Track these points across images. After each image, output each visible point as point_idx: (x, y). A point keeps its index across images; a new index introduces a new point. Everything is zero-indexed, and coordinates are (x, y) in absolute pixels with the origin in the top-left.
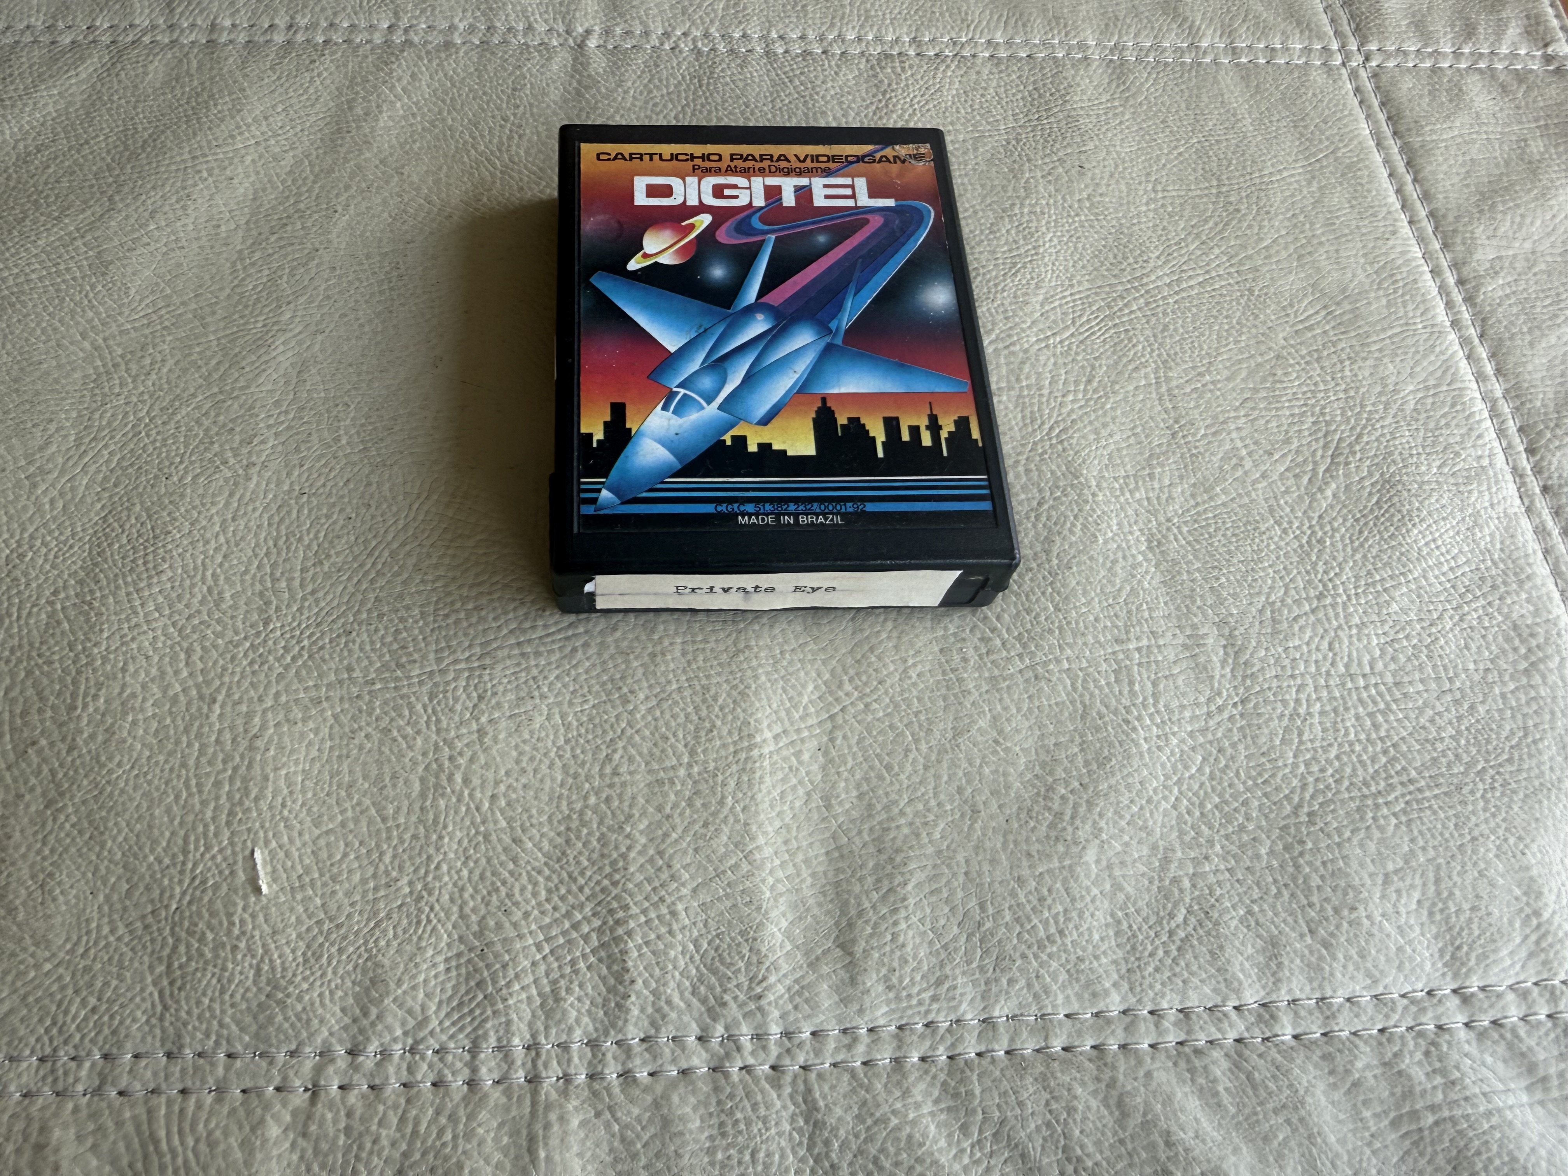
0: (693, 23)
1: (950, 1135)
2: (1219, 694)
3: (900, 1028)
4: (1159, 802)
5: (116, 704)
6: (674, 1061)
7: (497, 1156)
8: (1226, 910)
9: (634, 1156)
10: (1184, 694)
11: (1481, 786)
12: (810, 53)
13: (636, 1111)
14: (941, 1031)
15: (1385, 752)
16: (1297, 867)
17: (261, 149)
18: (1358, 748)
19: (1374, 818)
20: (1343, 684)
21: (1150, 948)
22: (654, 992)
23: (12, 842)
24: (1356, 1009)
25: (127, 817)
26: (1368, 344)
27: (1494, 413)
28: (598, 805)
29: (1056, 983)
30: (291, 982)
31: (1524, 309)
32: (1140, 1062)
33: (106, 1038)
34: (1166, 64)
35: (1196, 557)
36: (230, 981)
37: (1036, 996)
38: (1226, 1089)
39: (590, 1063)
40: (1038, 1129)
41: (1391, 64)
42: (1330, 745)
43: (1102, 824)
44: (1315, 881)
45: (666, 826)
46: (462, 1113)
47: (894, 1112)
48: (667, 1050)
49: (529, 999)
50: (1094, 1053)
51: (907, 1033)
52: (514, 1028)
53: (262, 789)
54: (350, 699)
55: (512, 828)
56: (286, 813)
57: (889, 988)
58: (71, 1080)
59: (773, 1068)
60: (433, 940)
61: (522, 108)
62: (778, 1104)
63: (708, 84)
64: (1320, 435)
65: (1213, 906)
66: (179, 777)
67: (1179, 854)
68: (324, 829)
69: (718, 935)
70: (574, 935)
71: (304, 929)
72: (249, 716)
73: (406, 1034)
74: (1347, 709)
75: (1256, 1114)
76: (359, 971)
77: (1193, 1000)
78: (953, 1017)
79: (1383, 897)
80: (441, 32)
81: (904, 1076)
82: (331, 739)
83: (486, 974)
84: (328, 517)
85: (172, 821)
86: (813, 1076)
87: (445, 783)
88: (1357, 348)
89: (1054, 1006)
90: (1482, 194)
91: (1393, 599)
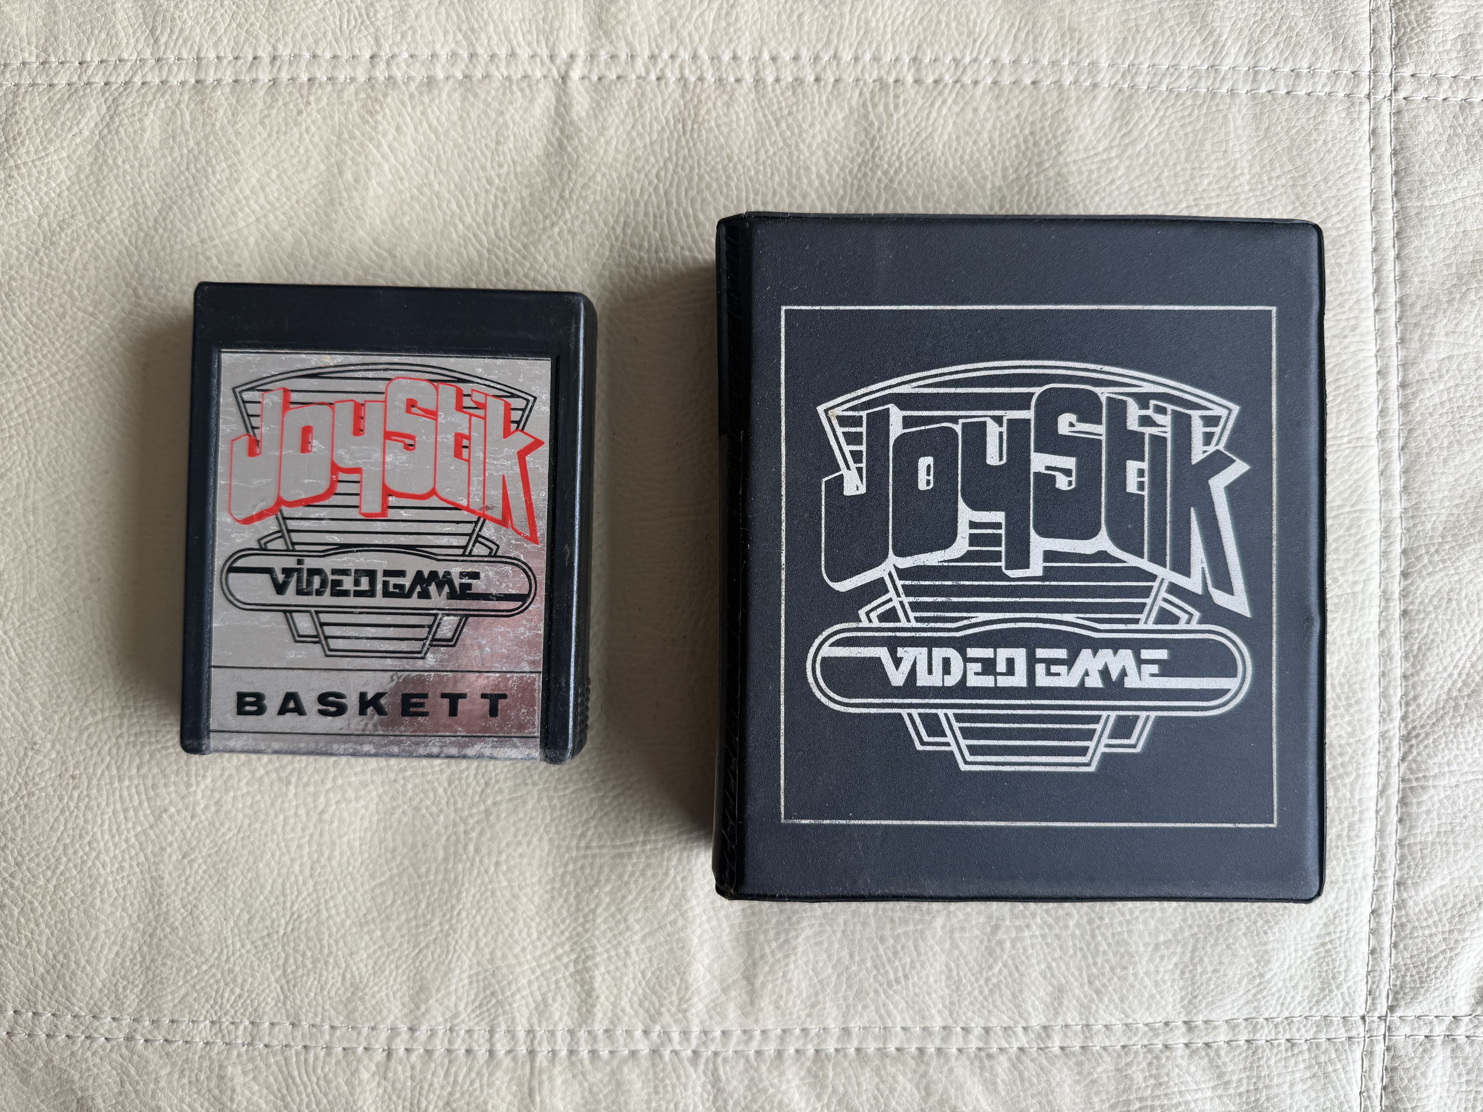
1: (808, 1100)
6: (626, 1045)
7: (509, 1098)
9: (598, 1102)
13: (599, 1076)
47: (772, 1085)
52: (518, 1021)
62: (694, 1076)
70: (558, 963)
73: (446, 1021)
86: (720, 1060)
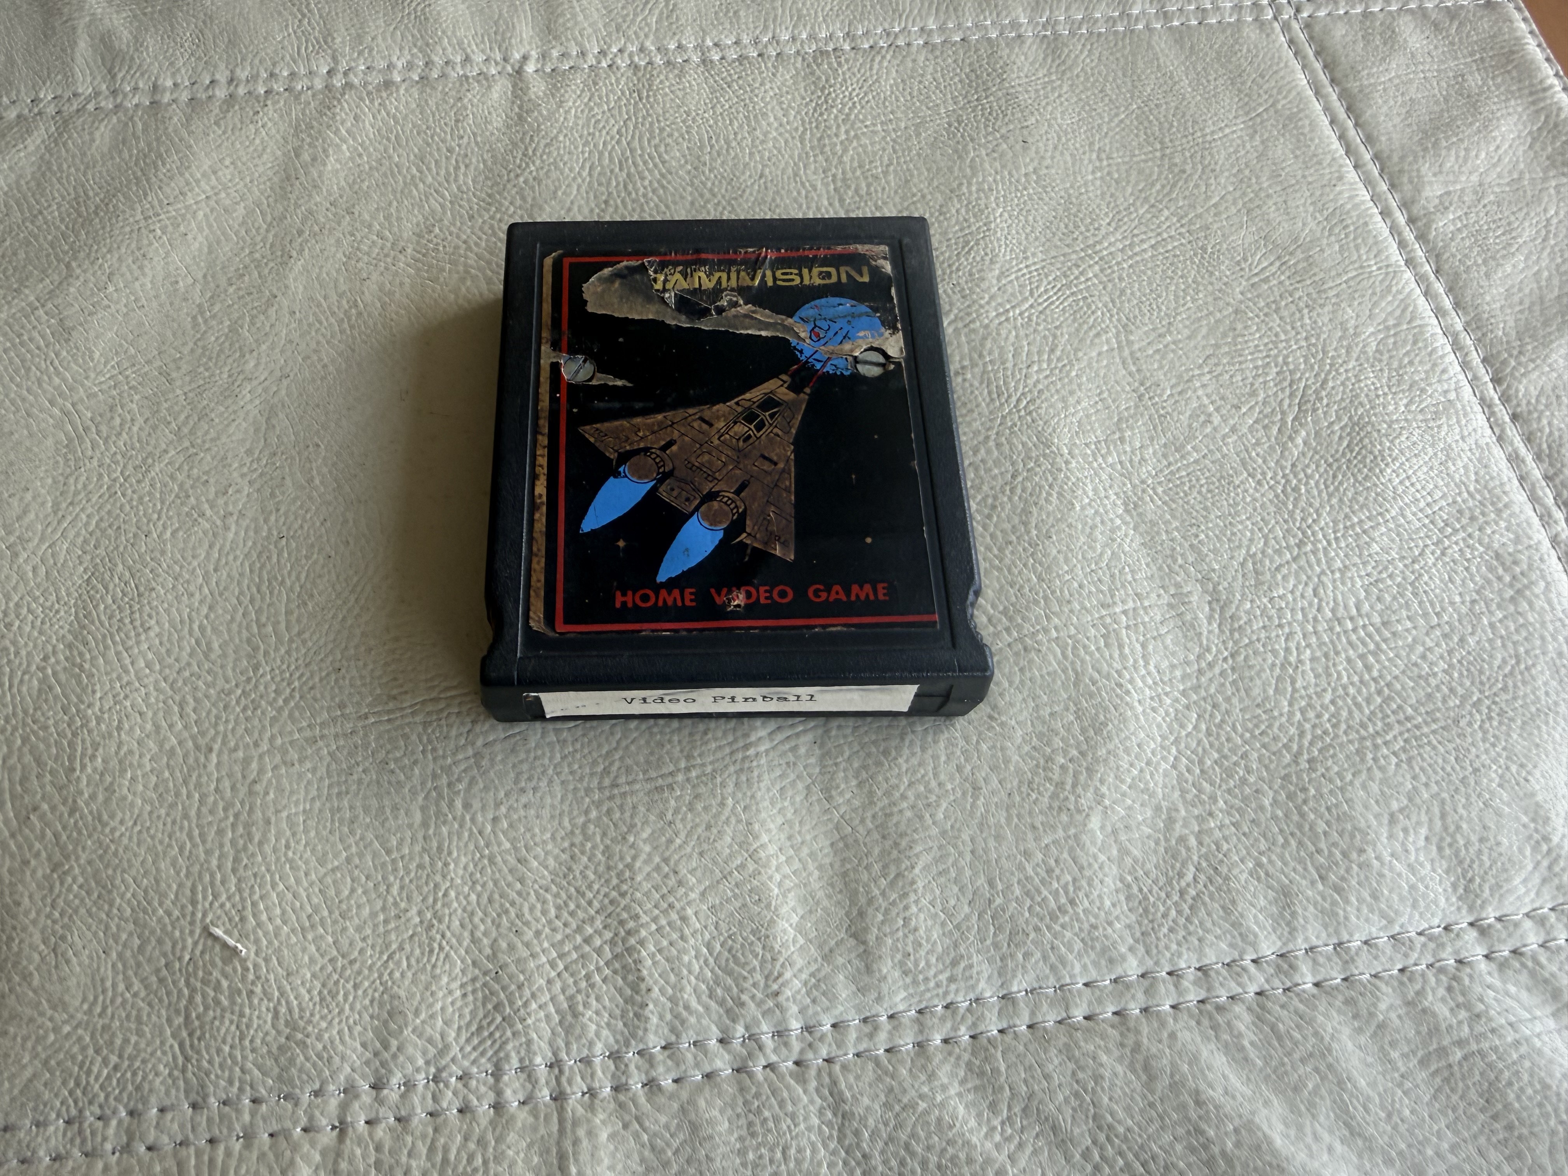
0: (628, 38)
2: (1208, 650)
3: (920, 1012)
4: (1158, 763)
5: (114, 763)
8: (1234, 865)
10: (1173, 654)
11: (1478, 717)
12: (747, 58)
14: (962, 1011)
15: (1379, 692)
16: (1302, 815)
17: (212, 203)
18: (1352, 690)
19: (1375, 759)
20: (1331, 629)
21: (1162, 909)
22: (670, 999)
23: (22, 909)
24: (1374, 951)
25: (133, 872)
26: (1325, 291)
27: (1457, 346)
28: (599, 818)
29: (1071, 952)
30: (309, 1022)
31: (1476, 241)
32: (1163, 1024)
33: (130, 1094)
34: (1100, 34)
35: (1174, 517)
36: (248, 1027)
37: (1053, 968)
38: (1252, 1043)
39: (613, 1076)
40: (1066, 1100)
41: (1322, 13)
42: (1324, 690)
43: (1104, 789)
44: (1321, 826)
45: (669, 833)
46: (490, 1137)
48: (689, 1056)
49: (548, 1017)
50: (1116, 1019)
51: (928, 1016)
53: (264, 835)
54: (345, 735)
55: (516, 849)
56: (290, 854)
57: (906, 973)
58: (99, 1139)
59: (797, 1063)
60: (447, 967)
61: (466, 140)
63: (648, 96)
64: (1286, 384)
65: (1222, 861)
66: (181, 828)
67: (1183, 813)
68: (330, 866)
69: (730, 937)
71: (317, 968)
72: (247, 761)
75: (1283, 1064)
76: (376, 1004)
77: (1210, 957)
78: (972, 996)
79: (1391, 836)
80: (380, 71)
81: (928, 1059)
82: (329, 777)
83: (502, 995)
84: (307, 558)
85: (178, 873)
87: (445, 809)
88: (1314, 296)
89: (1072, 976)
90: (1425, 132)
91: (1373, 539)
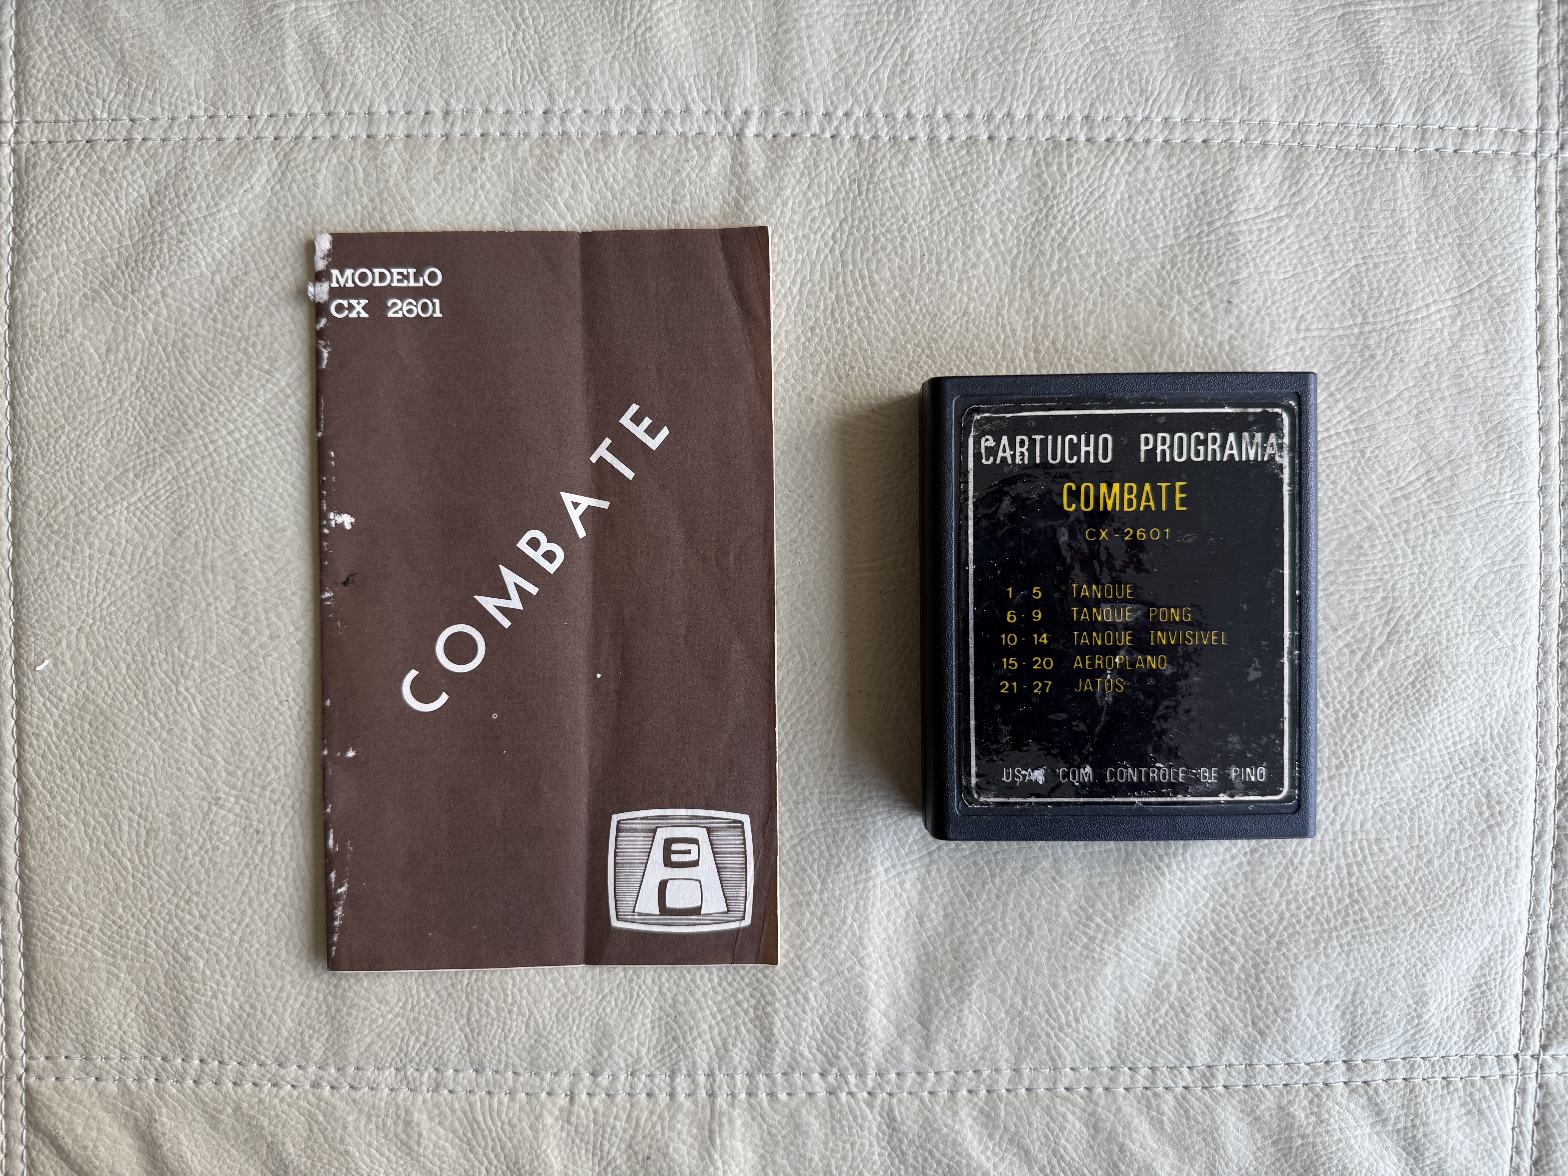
74: (1331, 860)
